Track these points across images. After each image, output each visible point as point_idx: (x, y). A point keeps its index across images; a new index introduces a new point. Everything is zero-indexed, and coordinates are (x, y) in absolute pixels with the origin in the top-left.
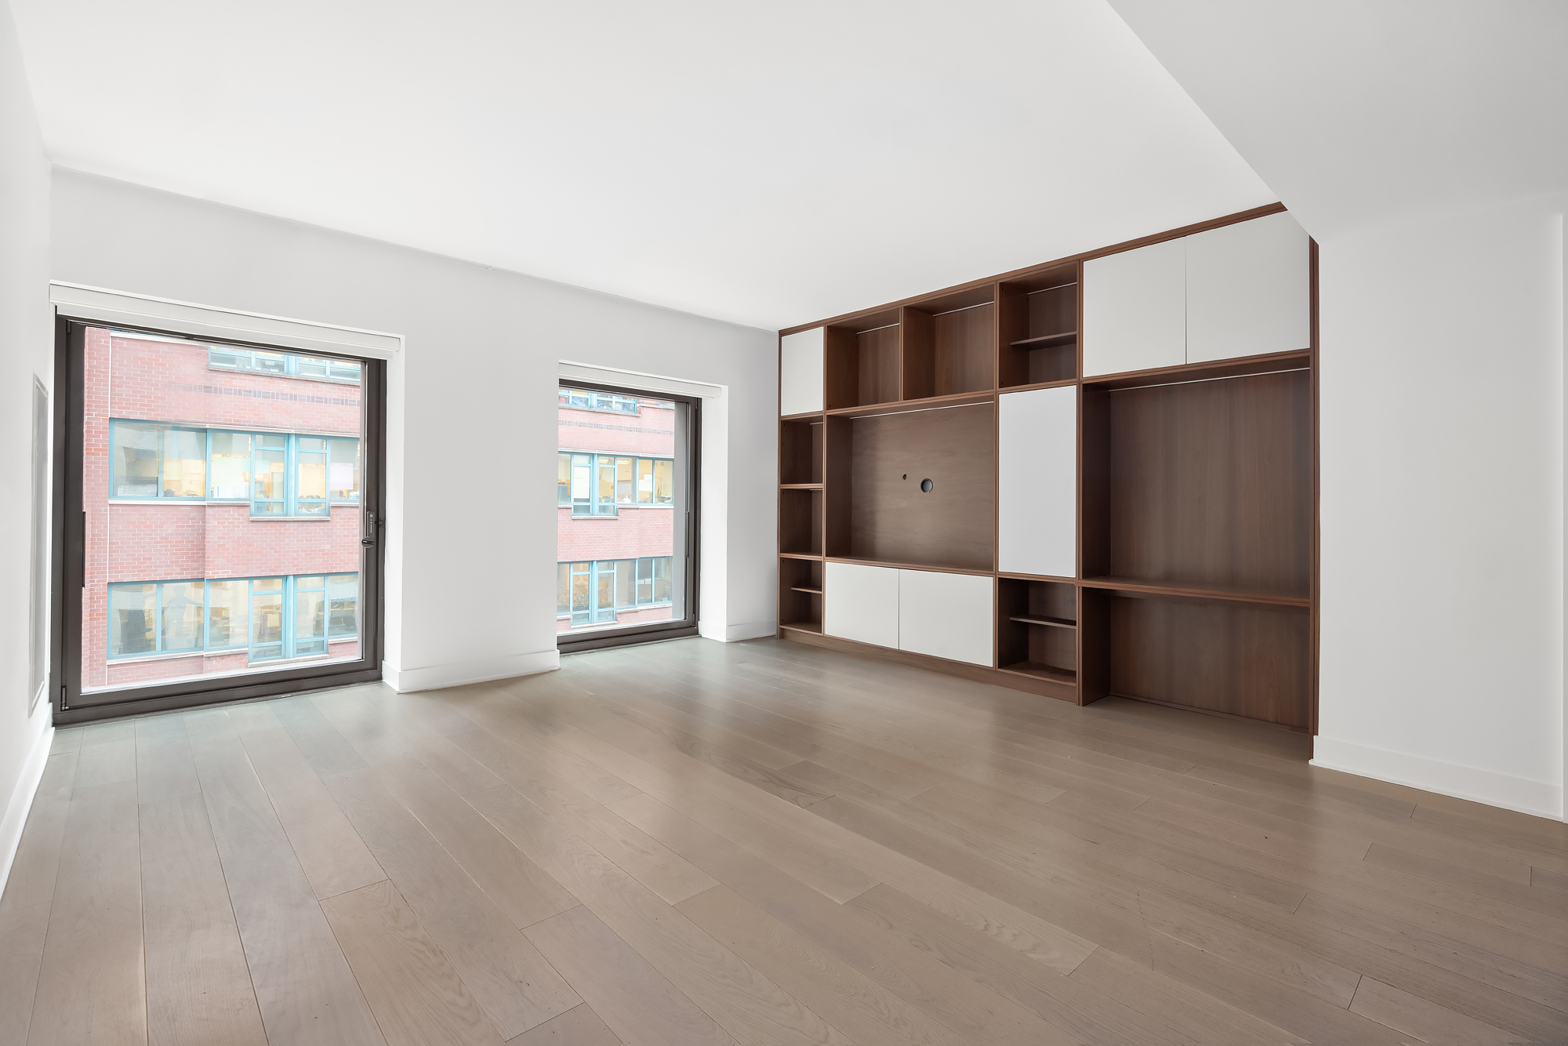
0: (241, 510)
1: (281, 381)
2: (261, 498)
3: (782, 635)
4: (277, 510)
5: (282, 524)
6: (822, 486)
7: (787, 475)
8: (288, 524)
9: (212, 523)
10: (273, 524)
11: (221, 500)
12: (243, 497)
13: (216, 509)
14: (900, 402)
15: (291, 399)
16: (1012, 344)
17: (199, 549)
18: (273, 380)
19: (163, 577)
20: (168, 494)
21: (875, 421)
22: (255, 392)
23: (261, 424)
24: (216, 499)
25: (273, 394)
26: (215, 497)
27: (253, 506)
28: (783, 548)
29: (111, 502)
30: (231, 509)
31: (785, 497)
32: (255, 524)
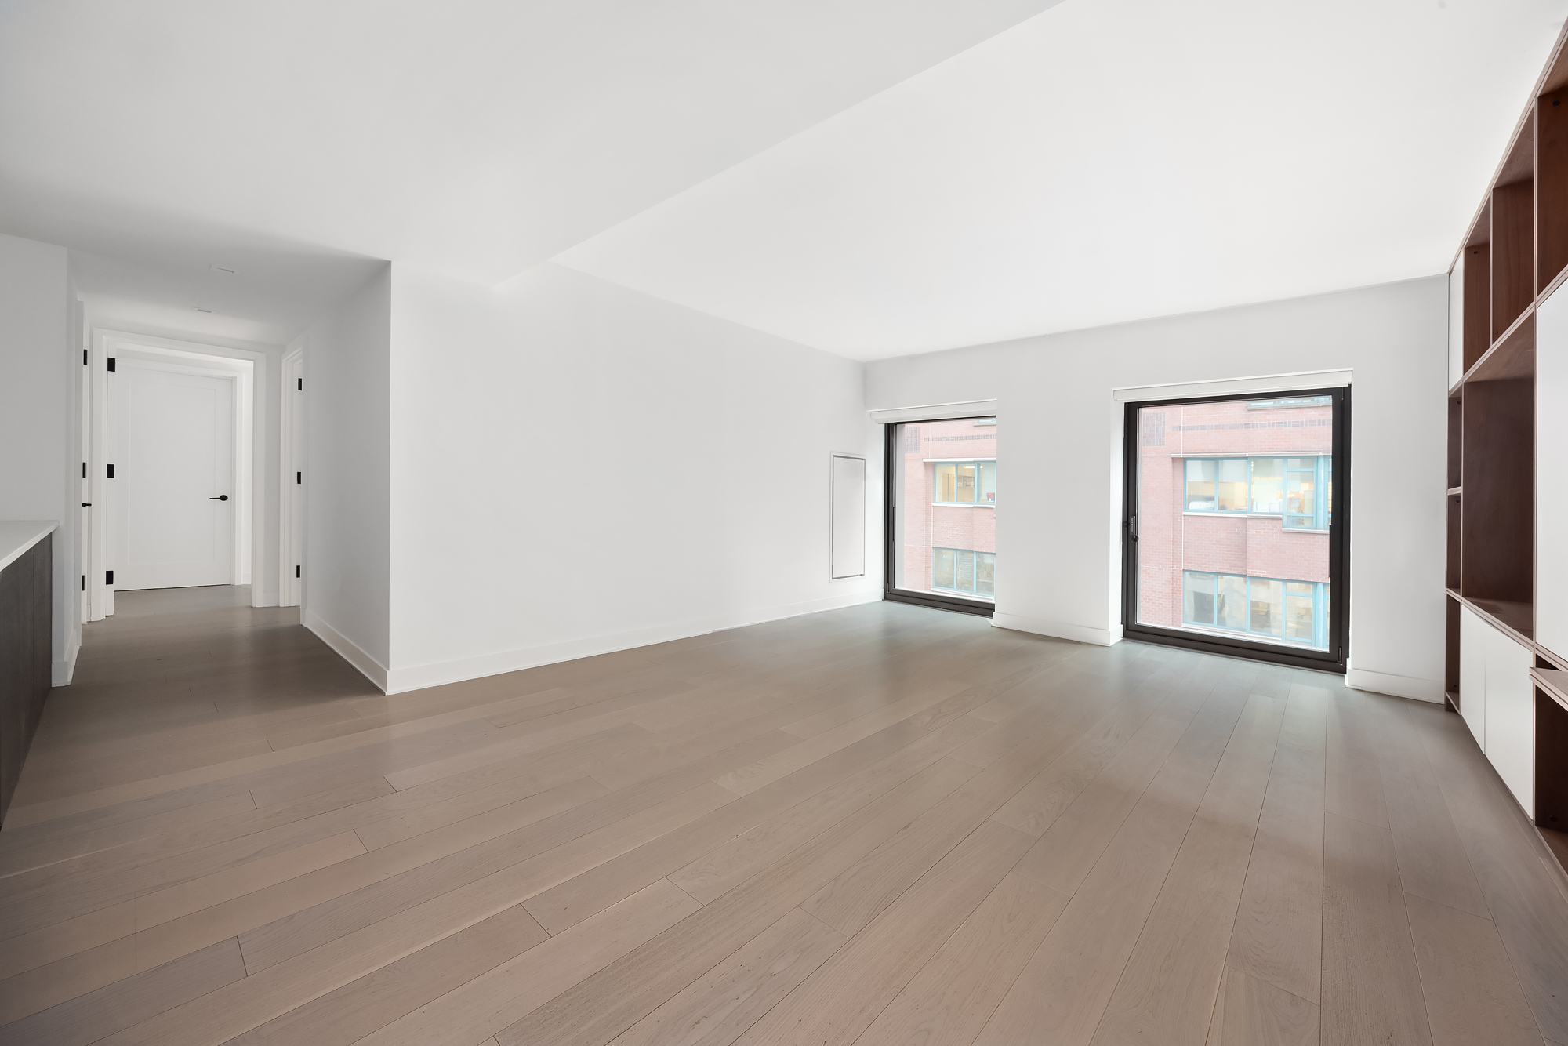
0: (1275, 522)
1: (1309, 410)
2: (1293, 511)
4: (1307, 523)
5: (1311, 536)
8: (1317, 537)
9: (1251, 532)
10: (1303, 536)
11: (1258, 513)
12: (1278, 511)
13: (1255, 521)
15: (1319, 425)
17: (1242, 552)
18: (1302, 410)
19: (1218, 570)
20: (1222, 508)
22: (1286, 423)
23: (1291, 449)
24: (1255, 513)
25: (1302, 422)
26: (1255, 511)
27: (1285, 519)
29: (1184, 513)
30: (1266, 521)
32: (1287, 535)
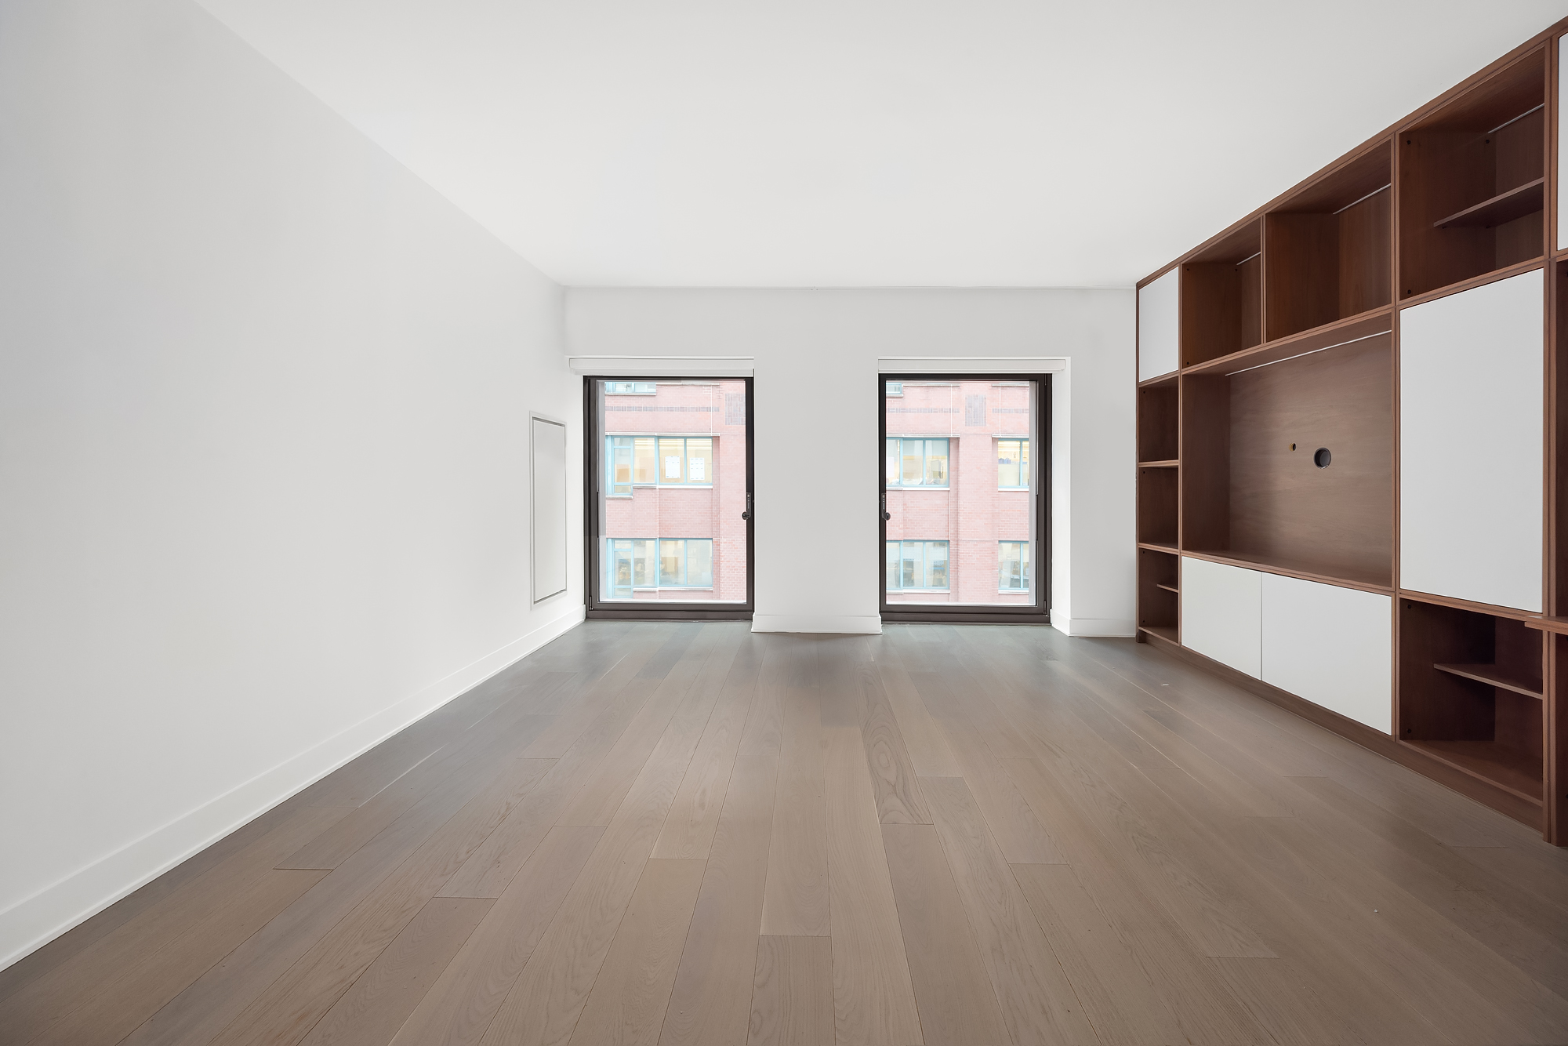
3: (1142, 638)
6: (1178, 463)
7: (1146, 451)
14: (1262, 345)
16: (1436, 224)
21: (1258, 375)
28: (1142, 537)
31: (1144, 475)
